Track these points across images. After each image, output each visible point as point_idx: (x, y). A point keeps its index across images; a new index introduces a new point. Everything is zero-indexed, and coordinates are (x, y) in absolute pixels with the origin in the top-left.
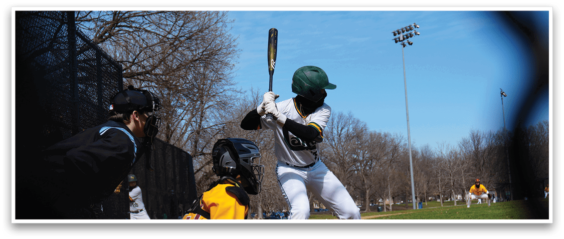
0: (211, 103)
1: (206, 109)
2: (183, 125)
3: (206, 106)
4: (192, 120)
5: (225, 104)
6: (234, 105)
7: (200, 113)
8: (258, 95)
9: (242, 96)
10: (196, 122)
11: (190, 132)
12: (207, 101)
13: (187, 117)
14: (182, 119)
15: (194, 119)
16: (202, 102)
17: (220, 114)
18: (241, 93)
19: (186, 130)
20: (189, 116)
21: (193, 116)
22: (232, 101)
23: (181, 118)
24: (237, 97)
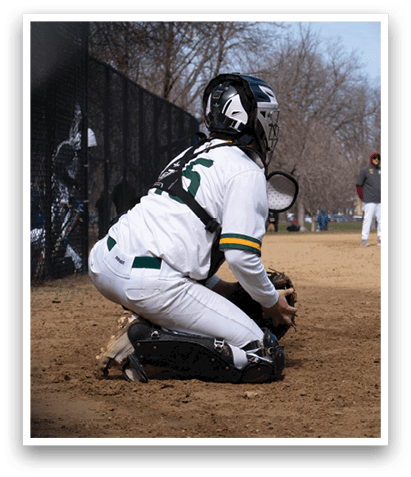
0: (235, 40)
1: (227, 48)
2: (191, 71)
3: (228, 44)
4: (205, 65)
5: (258, 42)
6: (271, 45)
7: (217, 54)
8: (309, 32)
9: (285, 32)
10: (211, 68)
11: (200, 84)
12: (229, 36)
13: (197, 60)
14: (190, 62)
15: (208, 64)
16: (221, 38)
17: (248, 58)
18: (283, 27)
19: (195, 79)
20: (201, 58)
21: (207, 59)
22: (269, 40)
23: (187, 60)
24: (277, 33)
